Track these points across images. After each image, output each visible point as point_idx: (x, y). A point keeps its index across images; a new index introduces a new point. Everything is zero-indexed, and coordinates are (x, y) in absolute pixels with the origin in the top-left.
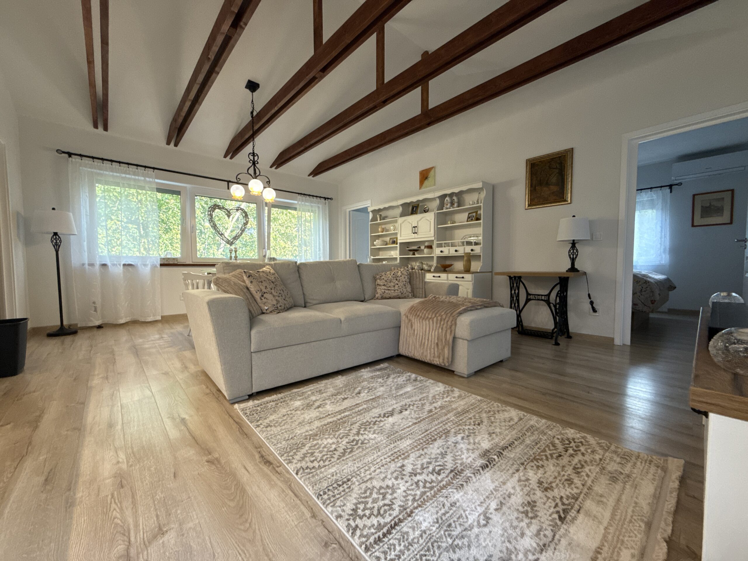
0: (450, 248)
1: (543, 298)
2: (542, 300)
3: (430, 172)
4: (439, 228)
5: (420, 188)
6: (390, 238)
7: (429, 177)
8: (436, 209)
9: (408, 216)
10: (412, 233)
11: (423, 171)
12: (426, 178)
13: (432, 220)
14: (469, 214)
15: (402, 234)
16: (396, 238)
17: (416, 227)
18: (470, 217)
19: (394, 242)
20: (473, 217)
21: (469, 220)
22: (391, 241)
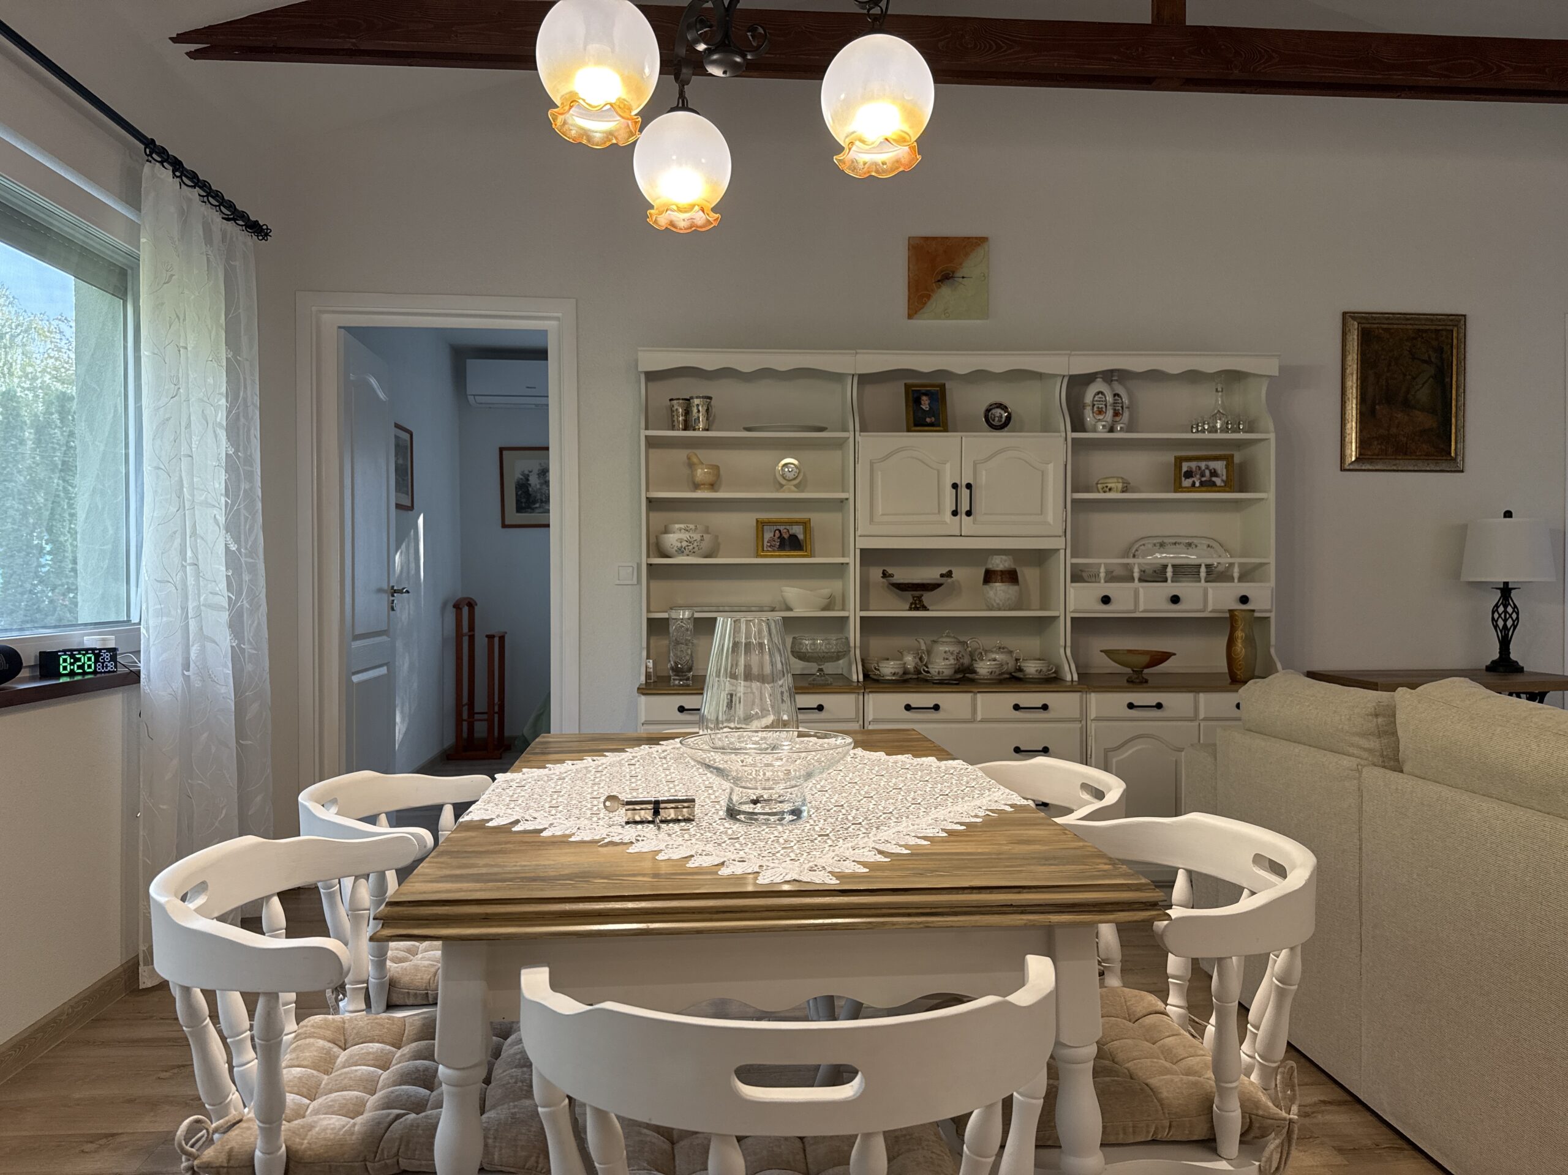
0: (1139, 584)
3: (967, 255)
4: (1074, 501)
5: (910, 317)
6: (761, 525)
7: (959, 274)
8: (1063, 422)
9: (909, 430)
10: (940, 511)
11: (926, 239)
12: (947, 277)
13: (1051, 466)
14: (1179, 461)
15: (879, 509)
16: (797, 523)
17: (969, 486)
18: (1189, 474)
19: (791, 543)
20: (1214, 473)
21: (1187, 483)
22: (768, 535)
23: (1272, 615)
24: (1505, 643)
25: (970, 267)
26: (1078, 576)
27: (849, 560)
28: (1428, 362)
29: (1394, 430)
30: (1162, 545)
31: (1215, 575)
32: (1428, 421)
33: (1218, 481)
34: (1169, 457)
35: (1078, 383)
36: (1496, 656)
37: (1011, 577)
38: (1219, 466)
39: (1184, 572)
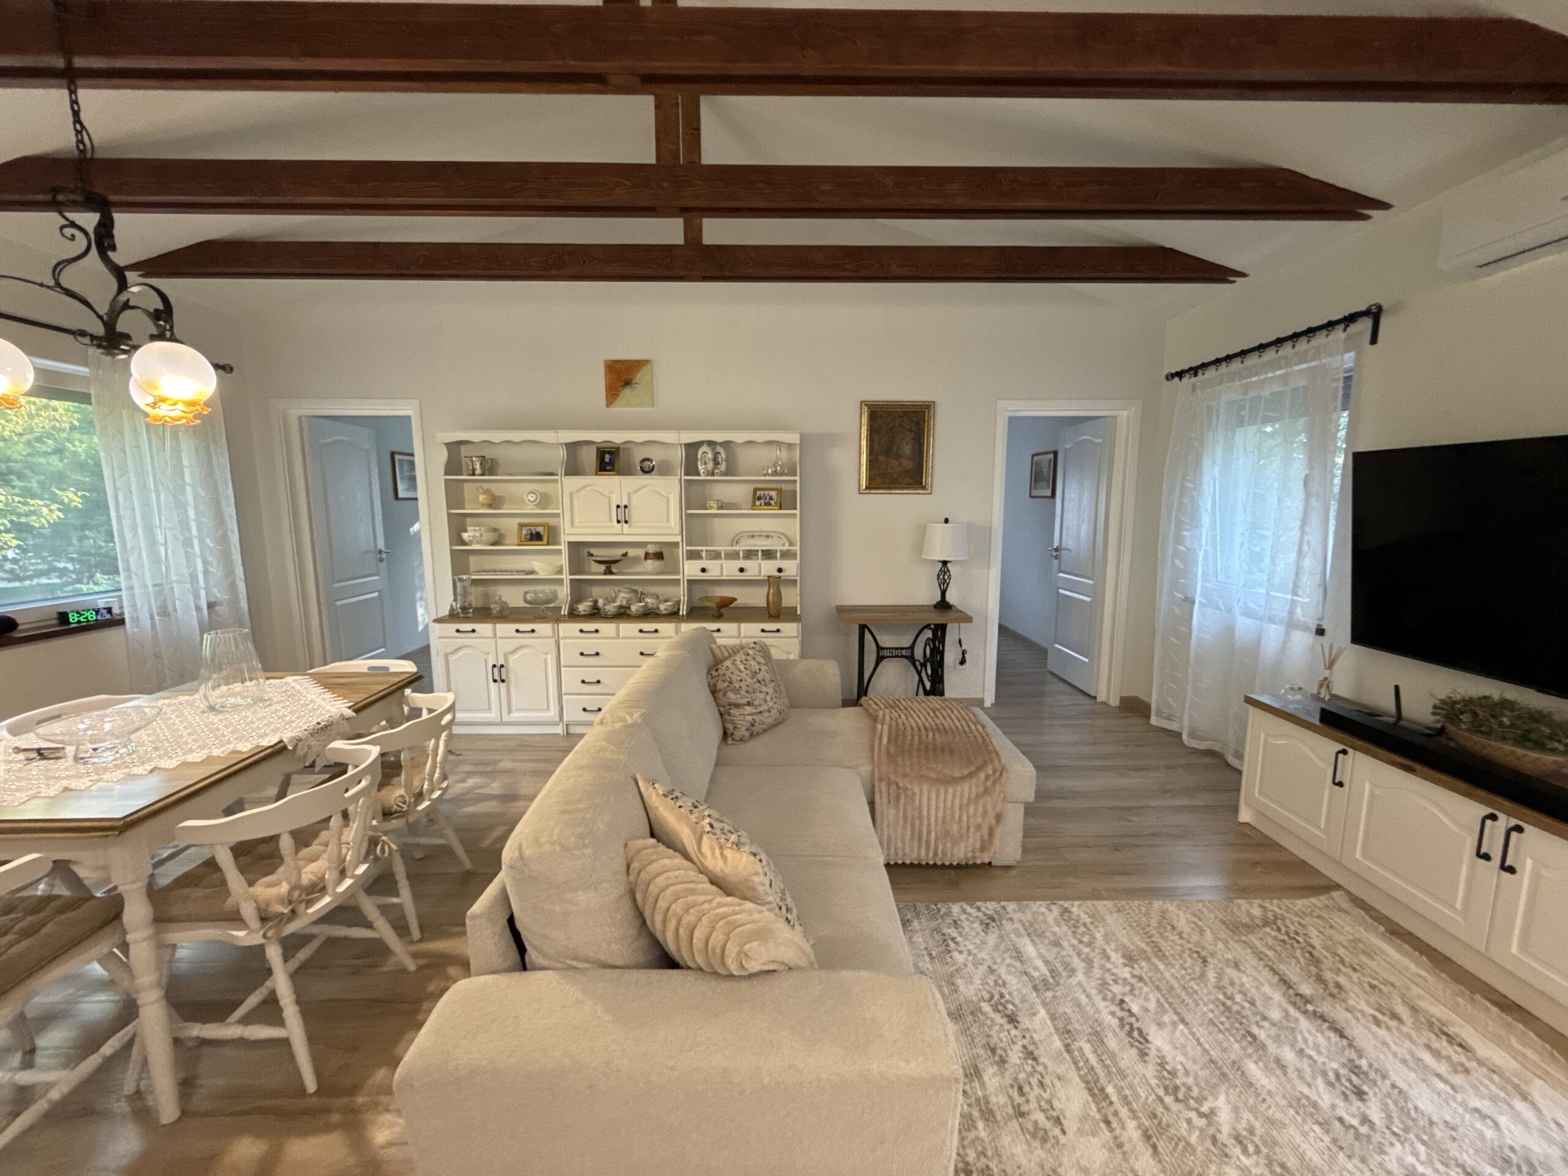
0: (723, 561)
1: (904, 653)
2: (902, 656)
3: (638, 371)
4: (688, 515)
5: (608, 404)
6: (521, 526)
7: (634, 381)
8: (680, 471)
9: (596, 474)
10: (611, 521)
11: (615, 361)
12: (628, 383)
13: (672, 496)
14: (756, 490)
15: (577, 520)
16: (543, 525)
17: (626, 507)
18: (759, 498)
19: (536, 537)
20: (771, 498)
21: (758, 503)
22: (524, 532)
23: (798, 578)
24: (943, 593)
25: (641, 377)
26: (693, 555)
27: (562, 547)
28: (910, 430)
29: (889, 471)
30: (753, 536)
31: (768, 555)
32: (908, 464)
33: (772, 502)
34: (751, 487)
35: (692, 448)
36: (939, 599)
37: (659, 556)
38: (773, 494)
39: (749, 555)
